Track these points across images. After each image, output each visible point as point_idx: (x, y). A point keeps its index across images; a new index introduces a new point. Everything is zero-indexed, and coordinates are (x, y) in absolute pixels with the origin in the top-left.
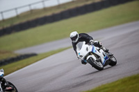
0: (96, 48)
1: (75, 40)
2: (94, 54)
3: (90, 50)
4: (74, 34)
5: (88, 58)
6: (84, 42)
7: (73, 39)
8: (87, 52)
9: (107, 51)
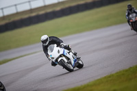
0: (66, 51)
1: (46, 43)
2: (64, 56)
3: (61, 53)
4: (44, 37)
5: (59, 60)
6: (56, 45)
7: (44, 42)
8: (59, 55)
9: (75, 54)
